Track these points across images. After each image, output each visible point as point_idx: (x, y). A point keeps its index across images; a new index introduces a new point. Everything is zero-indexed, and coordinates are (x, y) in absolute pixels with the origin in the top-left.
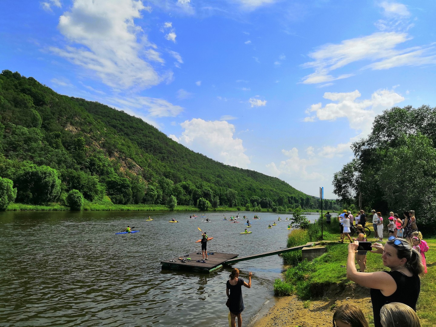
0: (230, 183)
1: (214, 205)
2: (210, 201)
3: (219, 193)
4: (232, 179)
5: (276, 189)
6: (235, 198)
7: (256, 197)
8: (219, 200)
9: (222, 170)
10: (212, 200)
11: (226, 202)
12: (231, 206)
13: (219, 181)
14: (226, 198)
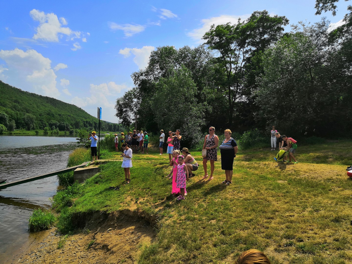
0: (28, 108)
1: (10, 128)
2: (6, 125)
3: (16, 117)
4: (31, 104)
5: (73, 114)
6: (33, 122)
7: (54, 121)
8: (16, 123)
9: (20, 96)
10: (8, 123)
11: (24, 125)
12: (29, 129)
13: (17, 106)
14: (23, 122)
